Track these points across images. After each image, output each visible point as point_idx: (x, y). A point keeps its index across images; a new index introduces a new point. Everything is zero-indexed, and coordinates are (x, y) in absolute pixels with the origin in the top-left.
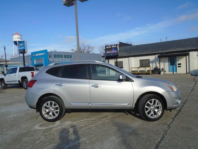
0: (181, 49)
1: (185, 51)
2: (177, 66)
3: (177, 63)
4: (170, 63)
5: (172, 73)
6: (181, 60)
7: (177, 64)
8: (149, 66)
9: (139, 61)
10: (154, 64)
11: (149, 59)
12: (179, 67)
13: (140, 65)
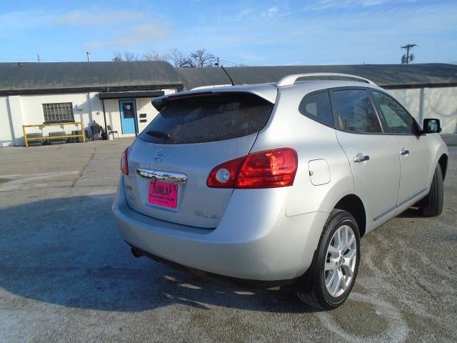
0: (143, 83)
1: (153, 87)
2: (139, 119)
3: (139, 113)
4: (122, 113)
5: (135, 135)
6: (145, 107)
7: (138, 116)
8: (73, 121)
9: (42, 106)
10: (86, 117)
11: (71, 103)
12: (142, 121)
13: (46, 119)
